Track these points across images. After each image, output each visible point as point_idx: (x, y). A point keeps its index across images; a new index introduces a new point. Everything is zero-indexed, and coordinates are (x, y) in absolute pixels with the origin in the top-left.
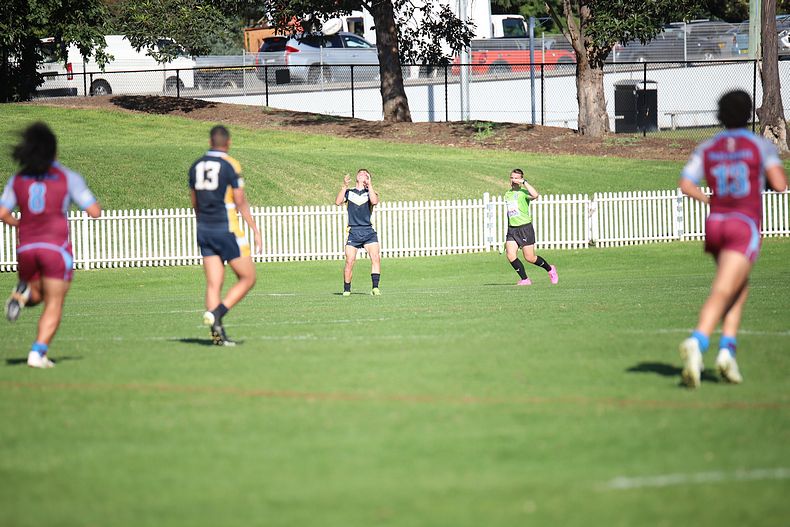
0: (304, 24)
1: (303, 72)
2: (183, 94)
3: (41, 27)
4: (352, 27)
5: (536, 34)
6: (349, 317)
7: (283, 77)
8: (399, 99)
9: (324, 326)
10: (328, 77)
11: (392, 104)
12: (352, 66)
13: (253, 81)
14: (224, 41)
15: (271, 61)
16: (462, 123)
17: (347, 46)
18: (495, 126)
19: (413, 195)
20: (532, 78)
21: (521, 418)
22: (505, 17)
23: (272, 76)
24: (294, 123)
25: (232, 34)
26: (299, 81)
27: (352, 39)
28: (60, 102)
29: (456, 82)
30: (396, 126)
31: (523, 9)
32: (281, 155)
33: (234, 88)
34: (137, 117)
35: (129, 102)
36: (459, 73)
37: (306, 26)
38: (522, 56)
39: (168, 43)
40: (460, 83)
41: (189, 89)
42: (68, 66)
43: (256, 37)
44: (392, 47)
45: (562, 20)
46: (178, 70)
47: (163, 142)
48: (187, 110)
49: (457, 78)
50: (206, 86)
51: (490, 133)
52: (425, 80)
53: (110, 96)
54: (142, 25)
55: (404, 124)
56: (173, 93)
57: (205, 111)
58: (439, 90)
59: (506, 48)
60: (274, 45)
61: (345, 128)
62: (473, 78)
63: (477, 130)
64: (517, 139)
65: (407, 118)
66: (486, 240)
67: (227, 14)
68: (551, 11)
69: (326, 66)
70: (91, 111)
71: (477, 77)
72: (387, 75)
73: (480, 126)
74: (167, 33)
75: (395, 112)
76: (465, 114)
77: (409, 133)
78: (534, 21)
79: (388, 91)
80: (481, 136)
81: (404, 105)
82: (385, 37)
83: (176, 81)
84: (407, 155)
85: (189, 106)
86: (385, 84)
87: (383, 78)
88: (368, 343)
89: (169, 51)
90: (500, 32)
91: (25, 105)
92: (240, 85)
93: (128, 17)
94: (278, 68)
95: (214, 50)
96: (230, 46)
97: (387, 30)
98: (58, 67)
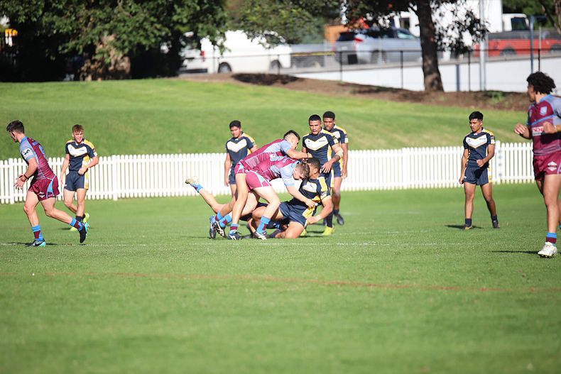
0: (367, 22)
1: (366, 56)
2: (283, 72)
3: (183, 25)
4: (403, 23)
5: (534, 28)
6: (398, 230)
7: (353, 59)
8: (435, 75)
9: (380, 236)
10: (385, 59)
11: (430, 78)
12: (402, 52)
13: (331, 62)
14: (311, 34)
15: (344, 48)
16: (481, 91)
17: (398, 37)
18: (504, 94)
19: (444, 143)
20: (532, 59)
21: (522, 303)
22: (512, 16)
23: (345, 59)
24: (360, 92)
25: (317, 29)
26: (363, 62)
27: (402, 32)
28: (197, 78)
29: (476, 62)
30: (433, 94)
31: (525, 10)
32: (351, 115)
33: (318, 67)
34: (251, 88)
35: (244, 78)
36: (478, 56)
37: (369, 23)
38: (524, 44)
39: (271, 36)
40: (479, 62)
41: (286, 68)
42: (202, 54)
43: (333, 31)
44: (430, 37)
45: (554, 18)
46: (278, 55)
47: (268, 106)
48: (284, 83)
49: (477, 59)
50: (298, 66)
51: (501, 99)
52: (454, 61)
53: (231, 74)
54: (253, 24)
55: (439, 93)
56: (275, 71)
57: (296, 84)
58: (464, 68)
59: (513, 38)
60: (347, 37)
61: (396, 95)
62: (488, 59)
63: (491, 97)
64: (521, 103)
65: (440, 88)
66: (497, 175)
67: (314, 15)
68: (546, 12)
69: (383, 52)
70: (218, 84)
71: (492, 59)
72: (427, 57)
73: (494, 94)
74: (271, 28)
75: (432, 84)
76: (483, 86)
77: (442, 98)
78: (533, 18)
79: (428, 69)
80: (494, 101)
81: (439, 79)
82: (426, 30)
83: (277, 63)
84: (441, 115)
85: (286, 80)
86: (426, 64)
87: (424, 60)
88: (412, 248)
89: (274, 41)
90: (509, 27)
91: (173, 80)
92: (322, 65)
93: (244, 18)
94: (350, 54)
95: (304, 40)
96: (315, 38)
97: (428, 26)
98: (195, 53)
